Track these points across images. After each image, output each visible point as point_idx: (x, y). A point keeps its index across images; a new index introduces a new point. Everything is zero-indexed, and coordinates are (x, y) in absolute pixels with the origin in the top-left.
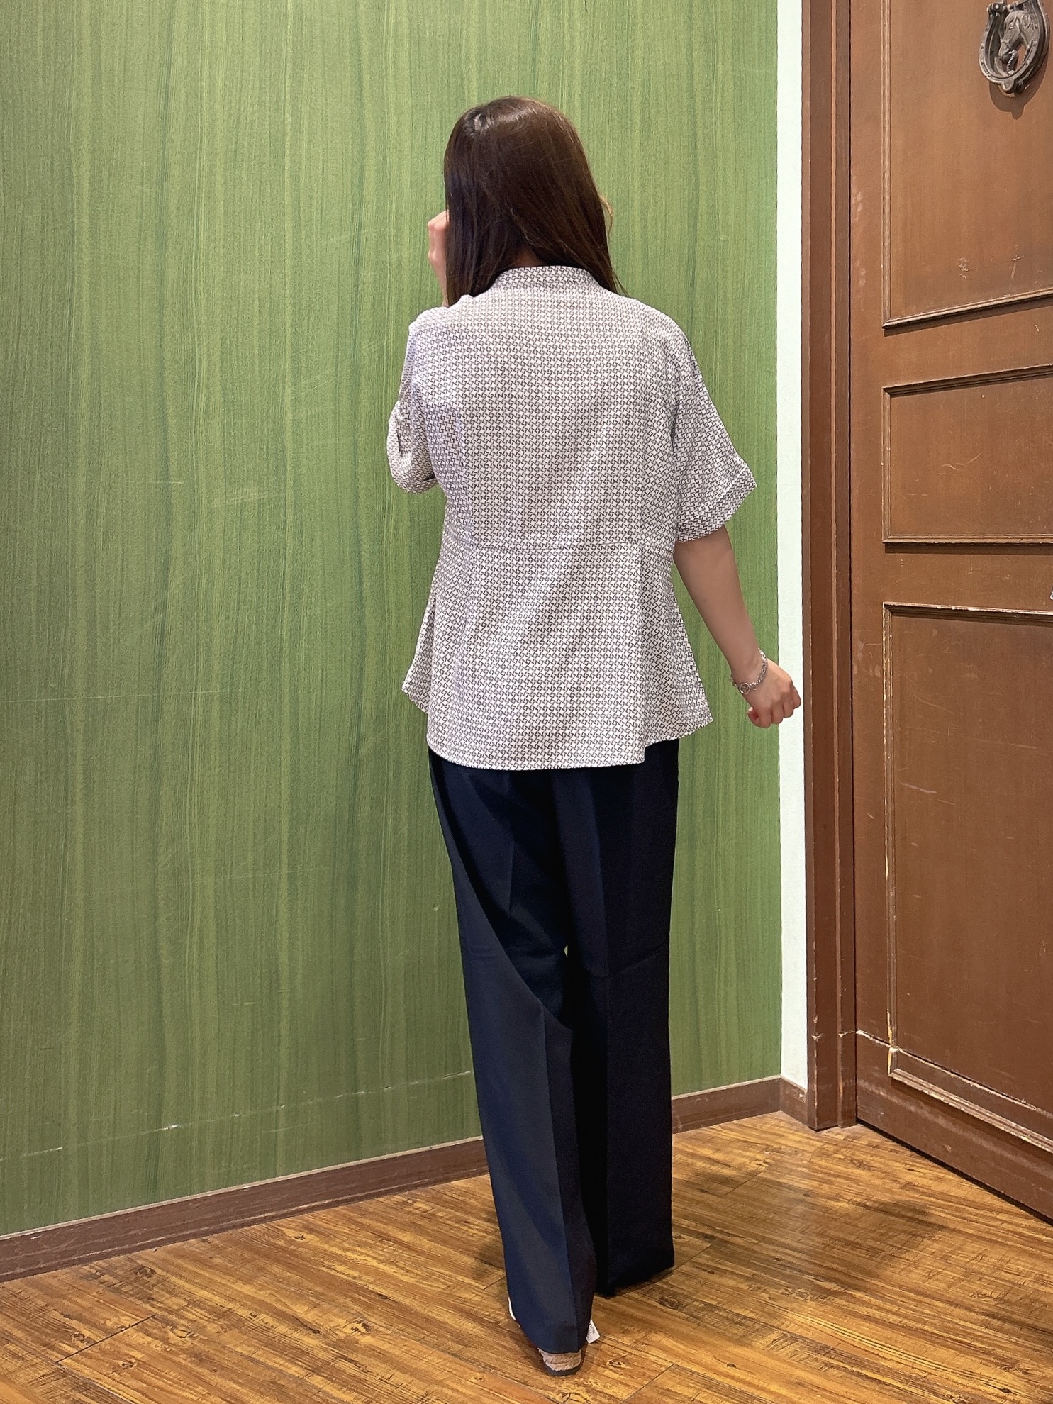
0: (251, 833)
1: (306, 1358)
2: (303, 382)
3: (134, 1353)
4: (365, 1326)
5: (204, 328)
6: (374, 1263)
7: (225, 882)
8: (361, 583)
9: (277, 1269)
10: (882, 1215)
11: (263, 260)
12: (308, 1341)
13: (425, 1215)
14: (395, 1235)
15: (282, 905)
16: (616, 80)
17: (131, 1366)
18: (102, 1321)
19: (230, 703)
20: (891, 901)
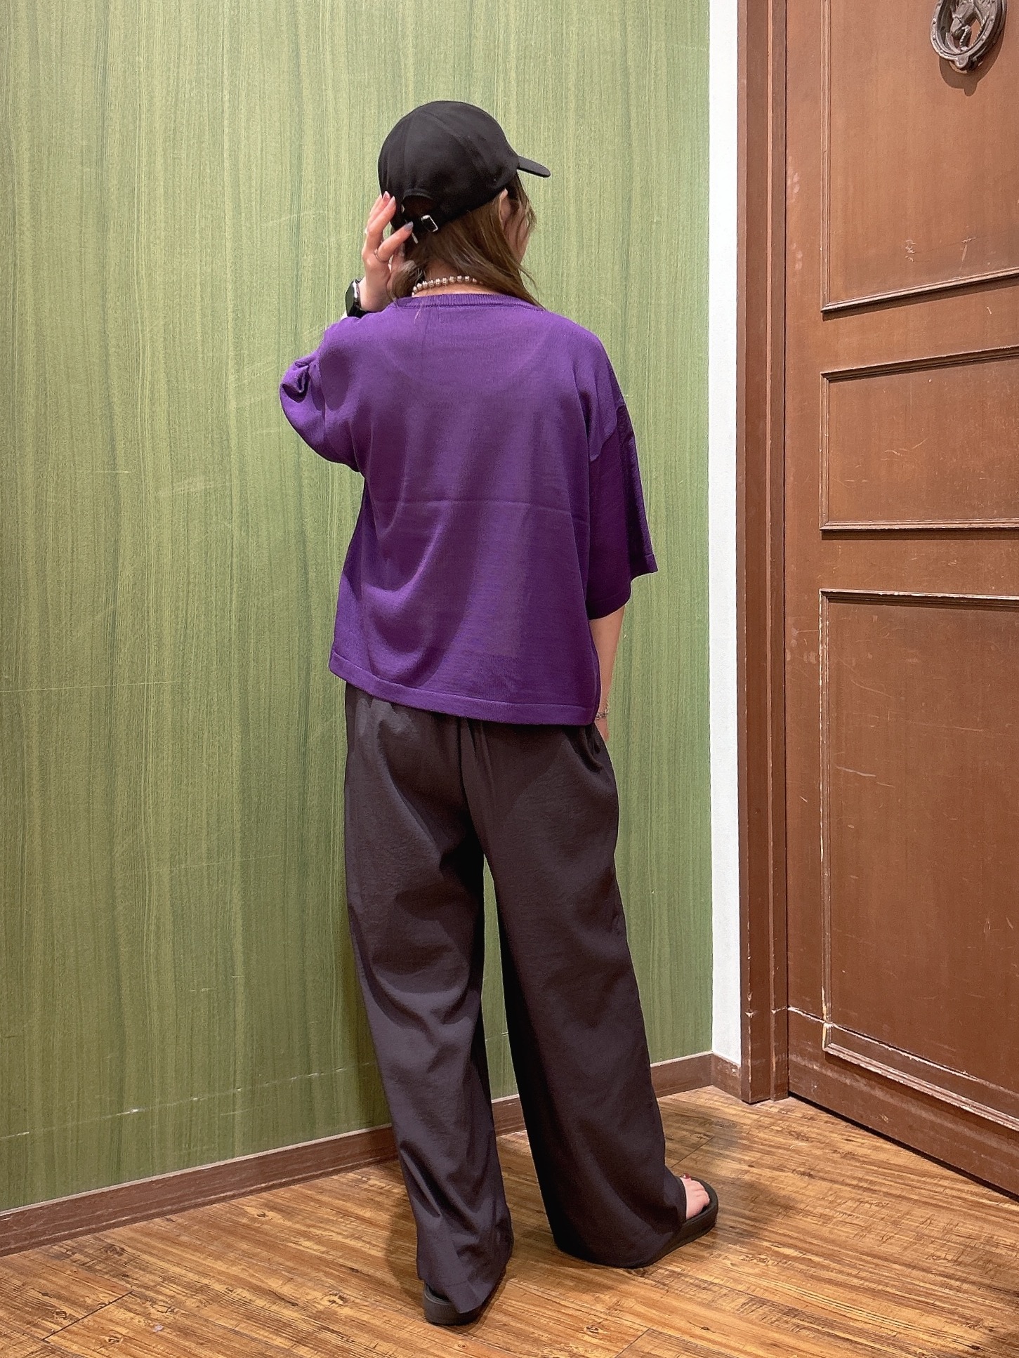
0: (205, 822)
1: (288, 1329)
2: (246, 369)
3: (119, 1329)
4: (341, 1298)
5: (146, 313)
6: (340, 1238)
7: (180, 871)
8: (306, 573)
9: (244, 1246)
10: (827, 1183)
11: (204, 242)
12: (288, 1313)
13: (382, 1192)
14: (356, 1212)
15: (236, 892)
16: (550, 56)
17: (118, 1341)
18: (82, 1299)
19: (182, 693)
20: (826, 882)
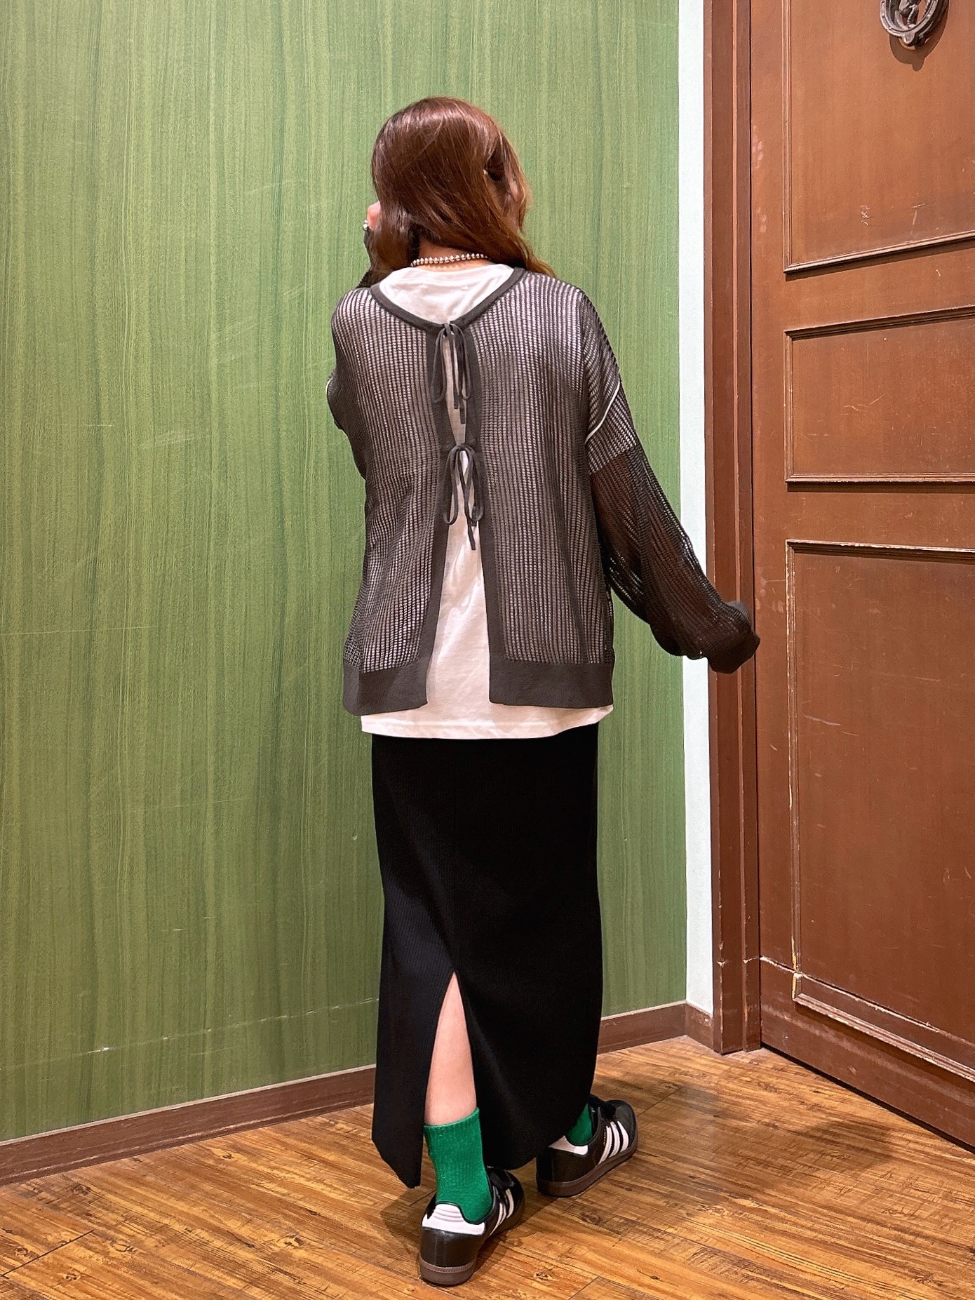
0: (179, 764)
1: (242, 1270)
2: (228, 328)
3: (76, 1266)
4: (297, 1240)
5: (133, 276)
6: (302, 1181)
7: (154, 812)
8: (282, 522)
9: (208, 1187)
11: (189, 210)
12: (244, 1254)
13: (348, 1136)
14: (320, 1155)
15: (209, 834)
16: (523, 34)
17: (75, 1279)
18: (44, 1237)
19: (159, 639)
20: (795, 831)
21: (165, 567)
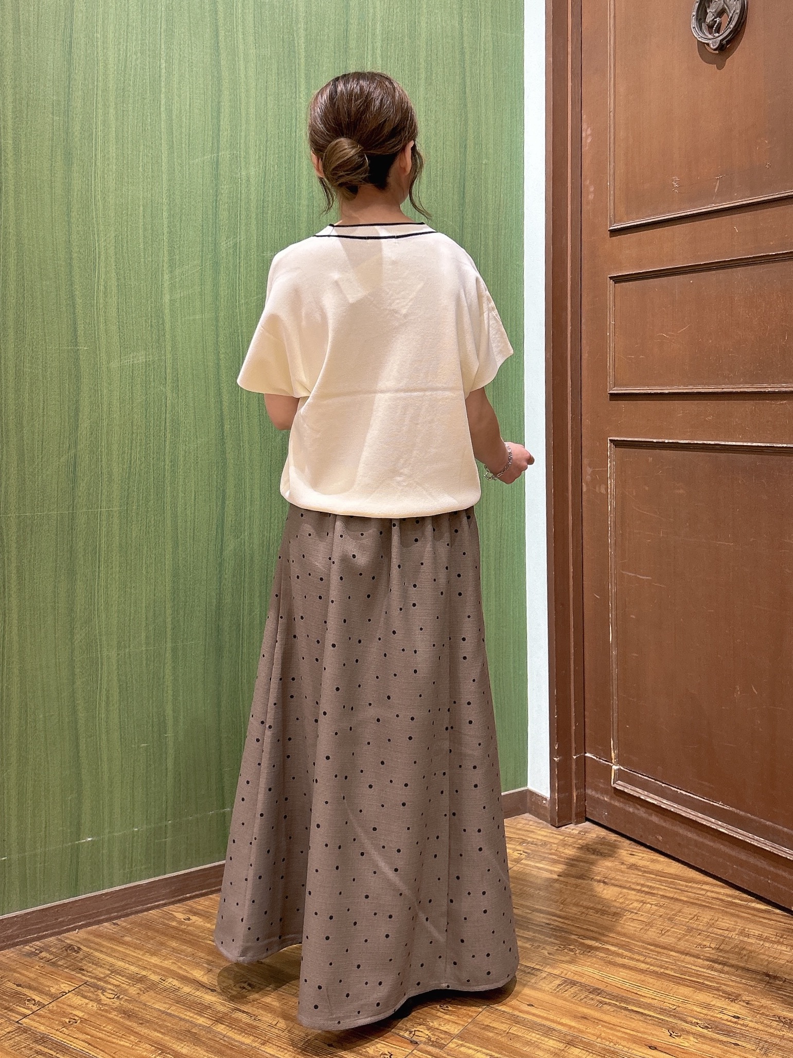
0: (144, 616)
1: (208, 1010)
2: (178, 270)
3: (76, 1013)
4: (250, 985)
5: (102, 228)
7: (125, 654)
8: (222, 425)
9: (174, 944)
10: (618, 889)
11: (146, 174)
12: (208, 997)
15: (168, 671)
16: (406, 39)
17: (76, 1022)
18: (47, 989)
19: (127, 518)
20: (614, 659)
21: (130, 461)
